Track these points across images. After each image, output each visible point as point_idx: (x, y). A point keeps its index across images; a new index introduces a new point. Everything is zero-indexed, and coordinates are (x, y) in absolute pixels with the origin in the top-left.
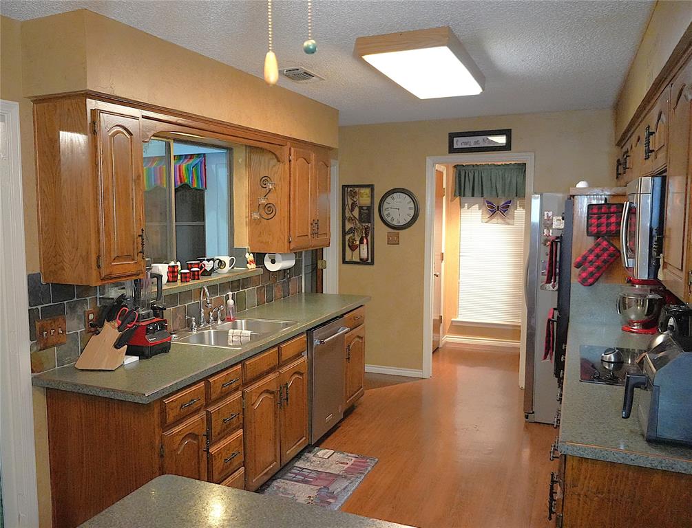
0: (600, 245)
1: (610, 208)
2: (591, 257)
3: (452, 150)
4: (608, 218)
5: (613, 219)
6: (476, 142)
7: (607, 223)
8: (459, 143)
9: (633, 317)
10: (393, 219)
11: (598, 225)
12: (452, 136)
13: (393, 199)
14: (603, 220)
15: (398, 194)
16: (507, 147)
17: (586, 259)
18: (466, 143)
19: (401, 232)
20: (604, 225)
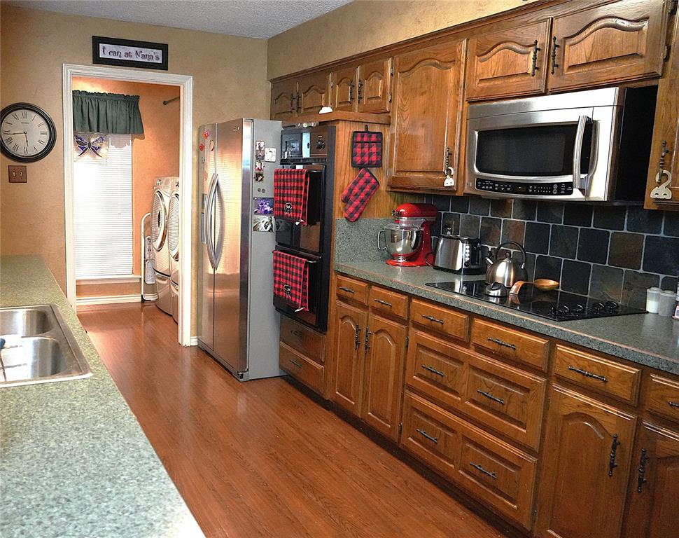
0: (363, 176)
1: (370, 136)
2: (356, 190)
3: (98, 60)
4: (370, 148)
5: (374, 149)
6: (128, 54)
7: (369, 153)
8: (106, 51)
9: (399, 249)
10: (16, 147)
11: (363, 155)
12: (97, 41)
13: (16, 118)
14: (366, 149)
15: (23, 111)
16: (163, 66)
17: (351, 193)
18: (116, 53)
19: (29, 166)
20: (367, 154)
